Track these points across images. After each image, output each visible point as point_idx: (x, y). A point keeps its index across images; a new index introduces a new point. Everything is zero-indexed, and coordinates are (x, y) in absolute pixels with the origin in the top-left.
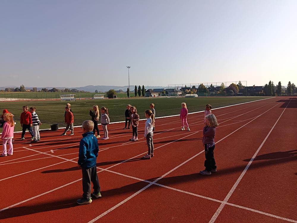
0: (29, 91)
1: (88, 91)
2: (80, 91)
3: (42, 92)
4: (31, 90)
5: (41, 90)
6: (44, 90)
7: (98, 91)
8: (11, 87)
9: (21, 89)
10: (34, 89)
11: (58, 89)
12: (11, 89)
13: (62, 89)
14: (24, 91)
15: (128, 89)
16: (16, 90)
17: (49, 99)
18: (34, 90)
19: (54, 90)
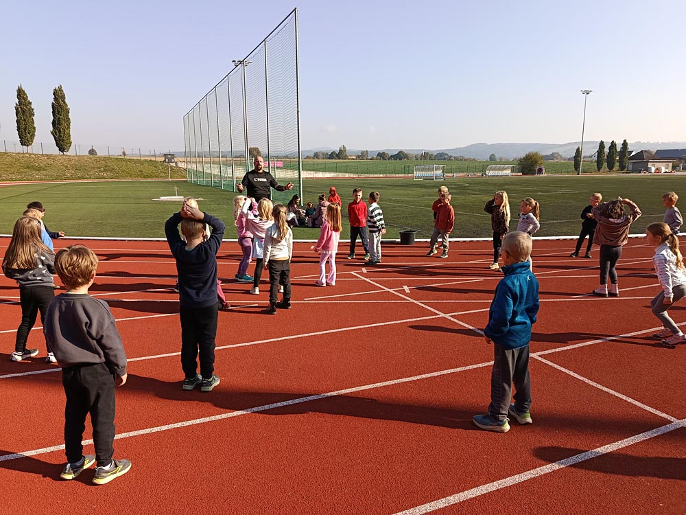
0: (354, 159)
1: (472, 158)
2: (455, 157)
3: (377, 159)
4: (358, 157)
5: (375, 157)
6: (382, 155)
7: (497, 156)
8: (323, 150)
9: (340, 154)
10: (363, 153)
11: (409, 152)
12: (323, 154)
13: (416, 153)
14: (345, 157)
15: (578, 152)
16: (332, 156)
17: (390, 175)
18: (363, 155)
19: (400, 156)
